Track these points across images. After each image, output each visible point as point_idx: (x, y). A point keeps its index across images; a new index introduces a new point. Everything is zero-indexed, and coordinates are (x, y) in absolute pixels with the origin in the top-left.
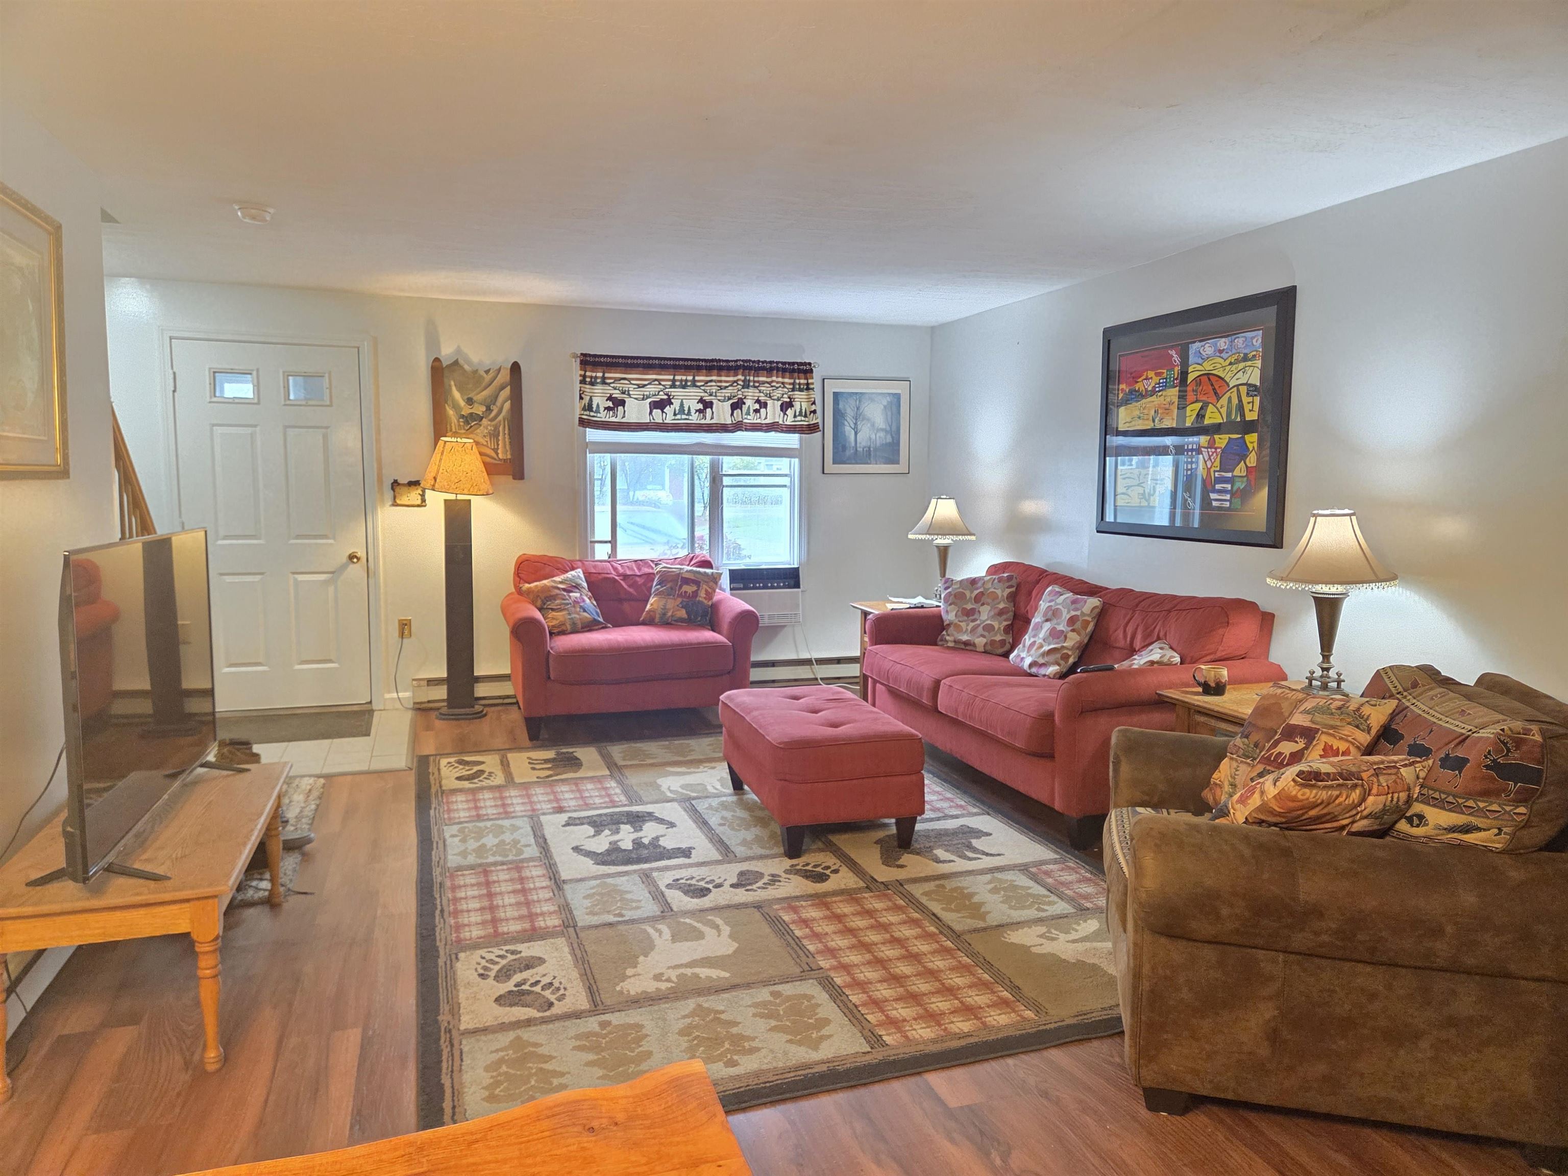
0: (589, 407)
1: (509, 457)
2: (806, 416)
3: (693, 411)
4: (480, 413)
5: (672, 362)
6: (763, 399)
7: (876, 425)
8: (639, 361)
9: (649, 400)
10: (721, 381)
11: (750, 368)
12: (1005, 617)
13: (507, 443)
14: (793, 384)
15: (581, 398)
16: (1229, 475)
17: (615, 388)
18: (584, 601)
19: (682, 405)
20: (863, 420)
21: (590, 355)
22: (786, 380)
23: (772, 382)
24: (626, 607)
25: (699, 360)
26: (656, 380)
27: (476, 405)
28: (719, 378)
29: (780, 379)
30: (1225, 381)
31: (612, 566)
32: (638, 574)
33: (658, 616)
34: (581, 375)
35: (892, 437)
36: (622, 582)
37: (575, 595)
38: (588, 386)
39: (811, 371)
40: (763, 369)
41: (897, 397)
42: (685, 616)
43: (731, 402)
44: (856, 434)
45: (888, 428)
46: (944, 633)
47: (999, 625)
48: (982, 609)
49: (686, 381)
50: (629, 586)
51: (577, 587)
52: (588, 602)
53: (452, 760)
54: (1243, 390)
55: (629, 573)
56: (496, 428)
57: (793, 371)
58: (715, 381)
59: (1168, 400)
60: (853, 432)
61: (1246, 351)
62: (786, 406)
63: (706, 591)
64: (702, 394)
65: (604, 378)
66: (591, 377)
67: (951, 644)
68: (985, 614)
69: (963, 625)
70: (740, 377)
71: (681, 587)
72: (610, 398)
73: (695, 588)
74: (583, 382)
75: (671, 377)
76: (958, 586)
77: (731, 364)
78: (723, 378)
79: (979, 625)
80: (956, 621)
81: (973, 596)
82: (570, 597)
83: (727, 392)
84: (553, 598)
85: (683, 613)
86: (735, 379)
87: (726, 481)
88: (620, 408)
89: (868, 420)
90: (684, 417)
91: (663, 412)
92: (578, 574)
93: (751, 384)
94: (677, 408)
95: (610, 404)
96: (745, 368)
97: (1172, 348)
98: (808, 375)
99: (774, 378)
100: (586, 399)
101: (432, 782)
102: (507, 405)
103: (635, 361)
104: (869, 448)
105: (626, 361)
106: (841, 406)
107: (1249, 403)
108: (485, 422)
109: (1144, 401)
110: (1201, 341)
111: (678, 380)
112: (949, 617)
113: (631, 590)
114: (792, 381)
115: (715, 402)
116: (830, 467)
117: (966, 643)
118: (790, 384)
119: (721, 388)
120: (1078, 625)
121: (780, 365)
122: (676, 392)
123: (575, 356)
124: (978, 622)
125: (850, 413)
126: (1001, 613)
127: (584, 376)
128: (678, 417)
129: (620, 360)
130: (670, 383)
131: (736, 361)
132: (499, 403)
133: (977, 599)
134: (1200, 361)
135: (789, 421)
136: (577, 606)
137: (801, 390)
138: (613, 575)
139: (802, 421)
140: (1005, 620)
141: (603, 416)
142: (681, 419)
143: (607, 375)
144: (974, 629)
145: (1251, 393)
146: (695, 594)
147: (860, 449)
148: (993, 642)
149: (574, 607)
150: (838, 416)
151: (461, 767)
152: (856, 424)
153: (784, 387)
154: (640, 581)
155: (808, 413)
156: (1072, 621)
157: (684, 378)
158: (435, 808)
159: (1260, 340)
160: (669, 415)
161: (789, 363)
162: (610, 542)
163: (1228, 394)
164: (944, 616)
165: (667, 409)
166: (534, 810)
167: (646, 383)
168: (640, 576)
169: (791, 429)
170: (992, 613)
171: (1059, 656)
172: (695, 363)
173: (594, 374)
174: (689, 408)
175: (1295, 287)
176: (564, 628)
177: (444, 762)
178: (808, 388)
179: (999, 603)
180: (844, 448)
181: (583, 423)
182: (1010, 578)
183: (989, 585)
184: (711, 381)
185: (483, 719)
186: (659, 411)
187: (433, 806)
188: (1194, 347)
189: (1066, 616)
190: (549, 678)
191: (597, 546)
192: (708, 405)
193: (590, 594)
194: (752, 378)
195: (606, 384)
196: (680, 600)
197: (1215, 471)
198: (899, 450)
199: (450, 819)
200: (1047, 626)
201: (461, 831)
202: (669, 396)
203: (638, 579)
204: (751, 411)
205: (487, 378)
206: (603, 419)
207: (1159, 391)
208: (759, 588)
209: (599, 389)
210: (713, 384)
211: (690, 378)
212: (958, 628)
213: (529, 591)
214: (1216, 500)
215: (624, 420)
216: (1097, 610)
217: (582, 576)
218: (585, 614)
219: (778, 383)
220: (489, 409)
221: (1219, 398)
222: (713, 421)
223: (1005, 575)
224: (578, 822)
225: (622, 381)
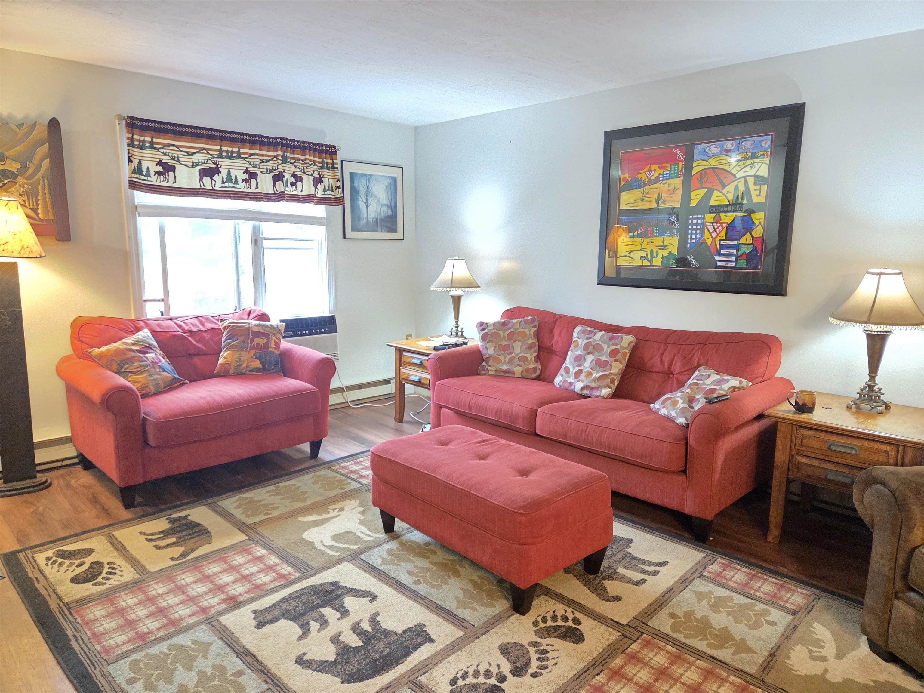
0: (138, 170)
1: (51, 217)
2: (332, 191)
3: (240, 181)
4: (15, 170)
5: (218, 134)
6: (299, 173)
7: (381, 201)
8: (187, 130)
9: (199, 168)
10: (262, 155)
11: (287, 146)
12: (533, 350)
13: (49, 203)
14: (322, 163)
15: (130, 161)
16: (735, 243)
17: (165, 154)
18: (160, 361)
19: (229, 173)
20: (371, 197)
21: (137, 119)
22: (317, 159)
23: (306, 159)
24: (197, 361)
25: (243, 134)
26: (204, 149)
27: (8, 161)
28: (261, 152)
29: (311, 158)
30: (732, 174)
31: (176, 324)
32: (204, 330)
33: (232, 368)
34: (128, 138)
35: (392, 211)
36: (190, 338)
37: (151, 356)
38: (136, 150)
39: (336, 153)
40: (298, 147)
41: (394, 180)
42: (260, 366)
43: (272, 174)
44: (367, 207)
45: (389, 205)
46: (484, 364)
47: (531, 355)
48: (514, 344)
49: (232, 152)
50: (198, 342)
51: (148, 348)
52: (164, 362)
53: (50, 553)
54: (751, 181)
55: (195, 329)
56: (35, 186)
57: (321, 152)
58: (257, 155)
59: (673, 187)
60: (365, 206)
61: (754, 151)
62: (318, 181)
63: (275, 342)
64: (248, 166)
65: (152, 143)
66: (139, 141)
67: (493, 373)
68: (518, 348)
69: (501, 357)
70: (279, 153)
71: (252, 340)
72: (160, 163)
73: (265, 340)
74: (131, 144)
75: (218, 148)
76: (492, 328)
77: (271, 140)
78: (265, 153)
79: (514, 357)
80: (496, 355)
81: (506, 334)
82: (147, 358)
83: (270, 165)
84: (131, 360)
85: (257, 364)
86: (275, 154)
87: (266, 244)
88: (171, 174)
89: (376, 197)
90: (231, 185)
91: (212, 180)
92: (145, 334)
93: (289, 160)
94: (225, 177)
95: (160, 169)
96: (283, 145)
97: (676, 147)
98: (333, 156)
99: (307, 156)
100: (136, 162)
101: (43, 592)
102: (46, 163)
103: (184, 129)
104: (377, 219)
105: (174, 128)
106: (356, 184)
107: (756, 190)
108: (20, 180)
109: (647, 187)
110: (706, 143)
111: (224, 151)
112: (490, 351)
113: (200, 345)
114: (321, 160)
115: (259, 173)
116: (349, 233)
117: (505, 372)
118: (319, 163)
119: (262, 161)
120: (619, 356)
121: (312, 146)
122: (224, 163)
123: (120, 118)
124: (513, 355)
125: (362, 190)
126: (531, 347)
127: (132, 139)
128: (227, 185)
129: (169, 127)
130: (217, 153)
131: (276, 138)
132: (36, 160)
133: (510, 337)
134: (705, 158)
135: (320, 194)
136: (156, 366)
137: (328, 169)
138: (180, 332)
139: (330, 195)
140: (534, 352)
141: (154, 180)
142: (229, 187)
143: (155, 140)
144: (511, 361)
145: (758, 183)
146: (267, 345)
147: (370, 220)
148: (528, 370)
149: (154, 368)
150: (354, 191)
151: (67, 562)
152: (367, 199)
153: (315, 165)
154: (207, 336)
155: (334, 188)
156: (613, 353)
157: (230, 149)
158: (75, 636)
159: (769, 143)
160: (218, 183)
161: (318, 144)
162: (163, 300)
163: (735, 183)
164: (484, 352)
165: (216, 177)
166: (204, 610)
167: (195, 151)
168: (205, 331)
169: (322, 201)
170: (524, 347)
171: (609, 380)
172: (239, 136)
173: (142, 138)
174: (236, 177)
175: (804, 104)
176: (148, 390)
177: (41, 558)
178: (333, 167)
179: (528, 340)
180: (359, 219)
181: (133, 185)
182: (533, 320)
183: (517, 326)
184: (254, 154)
185: (51, 488)
186: (209, 178)
187: (69, 633)
188: (698, 148)
189: (607, 348)
190: (146, 443)
191: (148, 304)
192: (253, 176)
193: (162, 353)
194: (288, 155)
195: (155, 149)
196: (253, 352)
197: (720, 240)
198: (396, 221)
199: (107, 651)
200: (590, 358)
201: (134, 666)
202: (217, 165)
203: (204, 335)
204: (289, 184)
205: (21, 133)
206: (154, 183)
207: (663, 180)
208: (306, 335)
209: (147, 153)
210: (256, 157)
211: (236, 150)
212: (499, 361)
213: (101, 356)
214: (720, 261)
215: (175, 185)
216: (632, 345)
217: (149, 334)
218: (165, 374)
219: (310, 160)
220: (24, 168)
221: (724, 186)
222: (257, 191)
223: (529, 318)
224: (269, 617)
225: (171, 148)
